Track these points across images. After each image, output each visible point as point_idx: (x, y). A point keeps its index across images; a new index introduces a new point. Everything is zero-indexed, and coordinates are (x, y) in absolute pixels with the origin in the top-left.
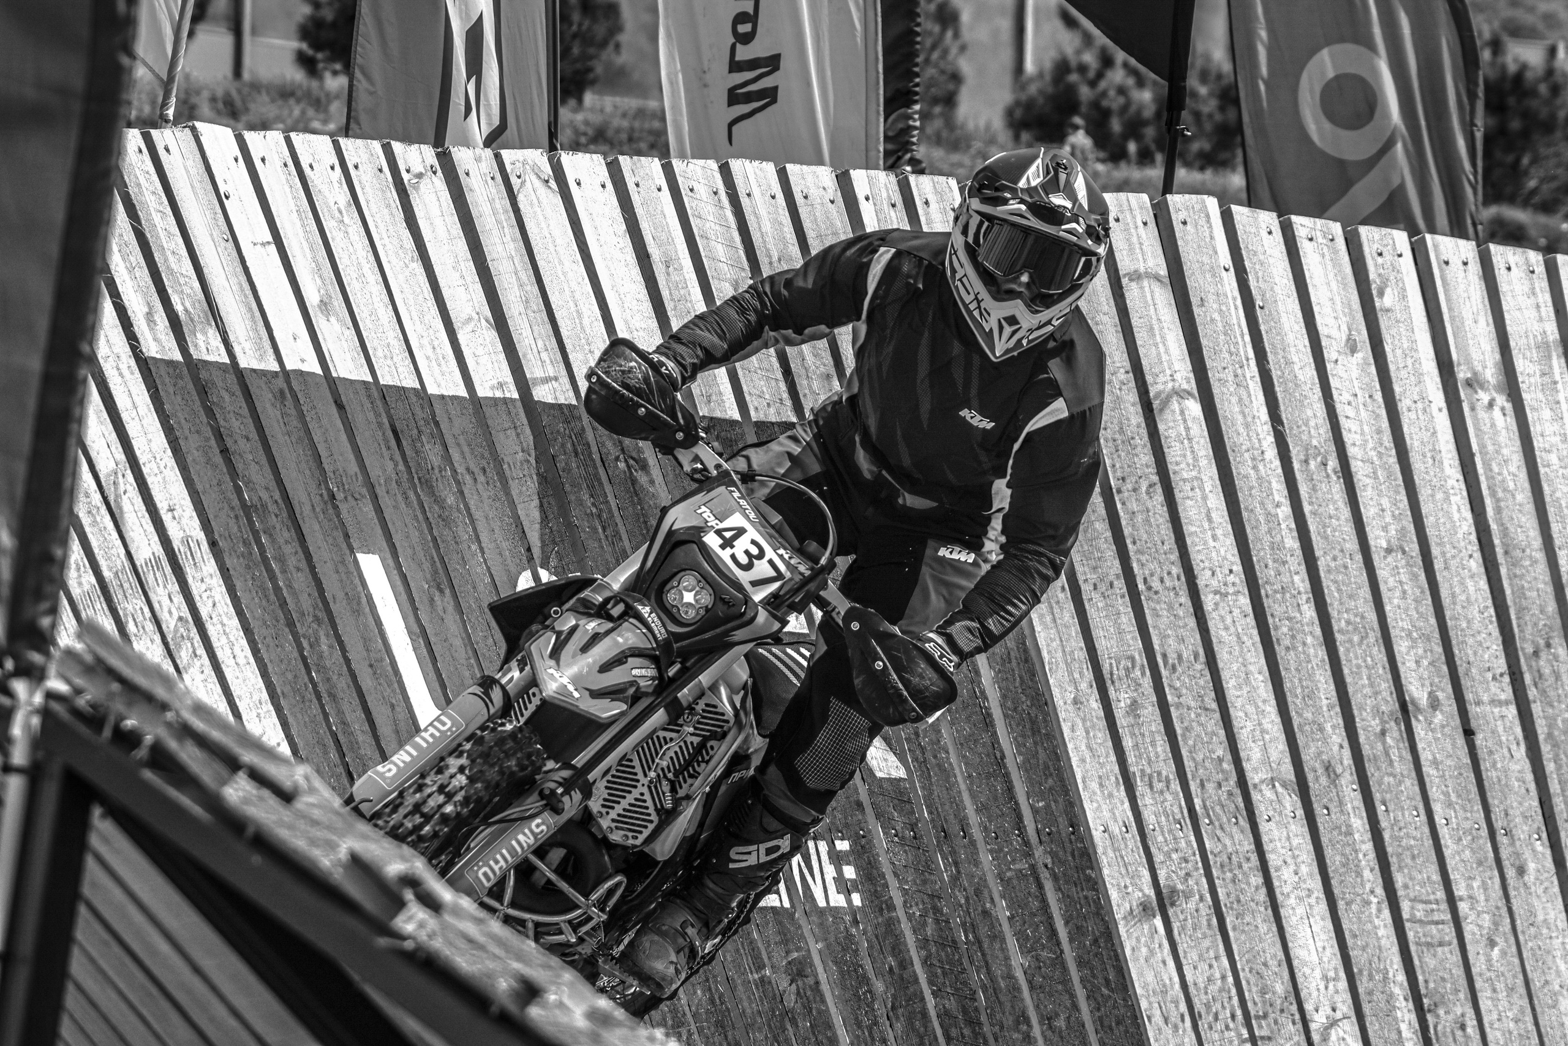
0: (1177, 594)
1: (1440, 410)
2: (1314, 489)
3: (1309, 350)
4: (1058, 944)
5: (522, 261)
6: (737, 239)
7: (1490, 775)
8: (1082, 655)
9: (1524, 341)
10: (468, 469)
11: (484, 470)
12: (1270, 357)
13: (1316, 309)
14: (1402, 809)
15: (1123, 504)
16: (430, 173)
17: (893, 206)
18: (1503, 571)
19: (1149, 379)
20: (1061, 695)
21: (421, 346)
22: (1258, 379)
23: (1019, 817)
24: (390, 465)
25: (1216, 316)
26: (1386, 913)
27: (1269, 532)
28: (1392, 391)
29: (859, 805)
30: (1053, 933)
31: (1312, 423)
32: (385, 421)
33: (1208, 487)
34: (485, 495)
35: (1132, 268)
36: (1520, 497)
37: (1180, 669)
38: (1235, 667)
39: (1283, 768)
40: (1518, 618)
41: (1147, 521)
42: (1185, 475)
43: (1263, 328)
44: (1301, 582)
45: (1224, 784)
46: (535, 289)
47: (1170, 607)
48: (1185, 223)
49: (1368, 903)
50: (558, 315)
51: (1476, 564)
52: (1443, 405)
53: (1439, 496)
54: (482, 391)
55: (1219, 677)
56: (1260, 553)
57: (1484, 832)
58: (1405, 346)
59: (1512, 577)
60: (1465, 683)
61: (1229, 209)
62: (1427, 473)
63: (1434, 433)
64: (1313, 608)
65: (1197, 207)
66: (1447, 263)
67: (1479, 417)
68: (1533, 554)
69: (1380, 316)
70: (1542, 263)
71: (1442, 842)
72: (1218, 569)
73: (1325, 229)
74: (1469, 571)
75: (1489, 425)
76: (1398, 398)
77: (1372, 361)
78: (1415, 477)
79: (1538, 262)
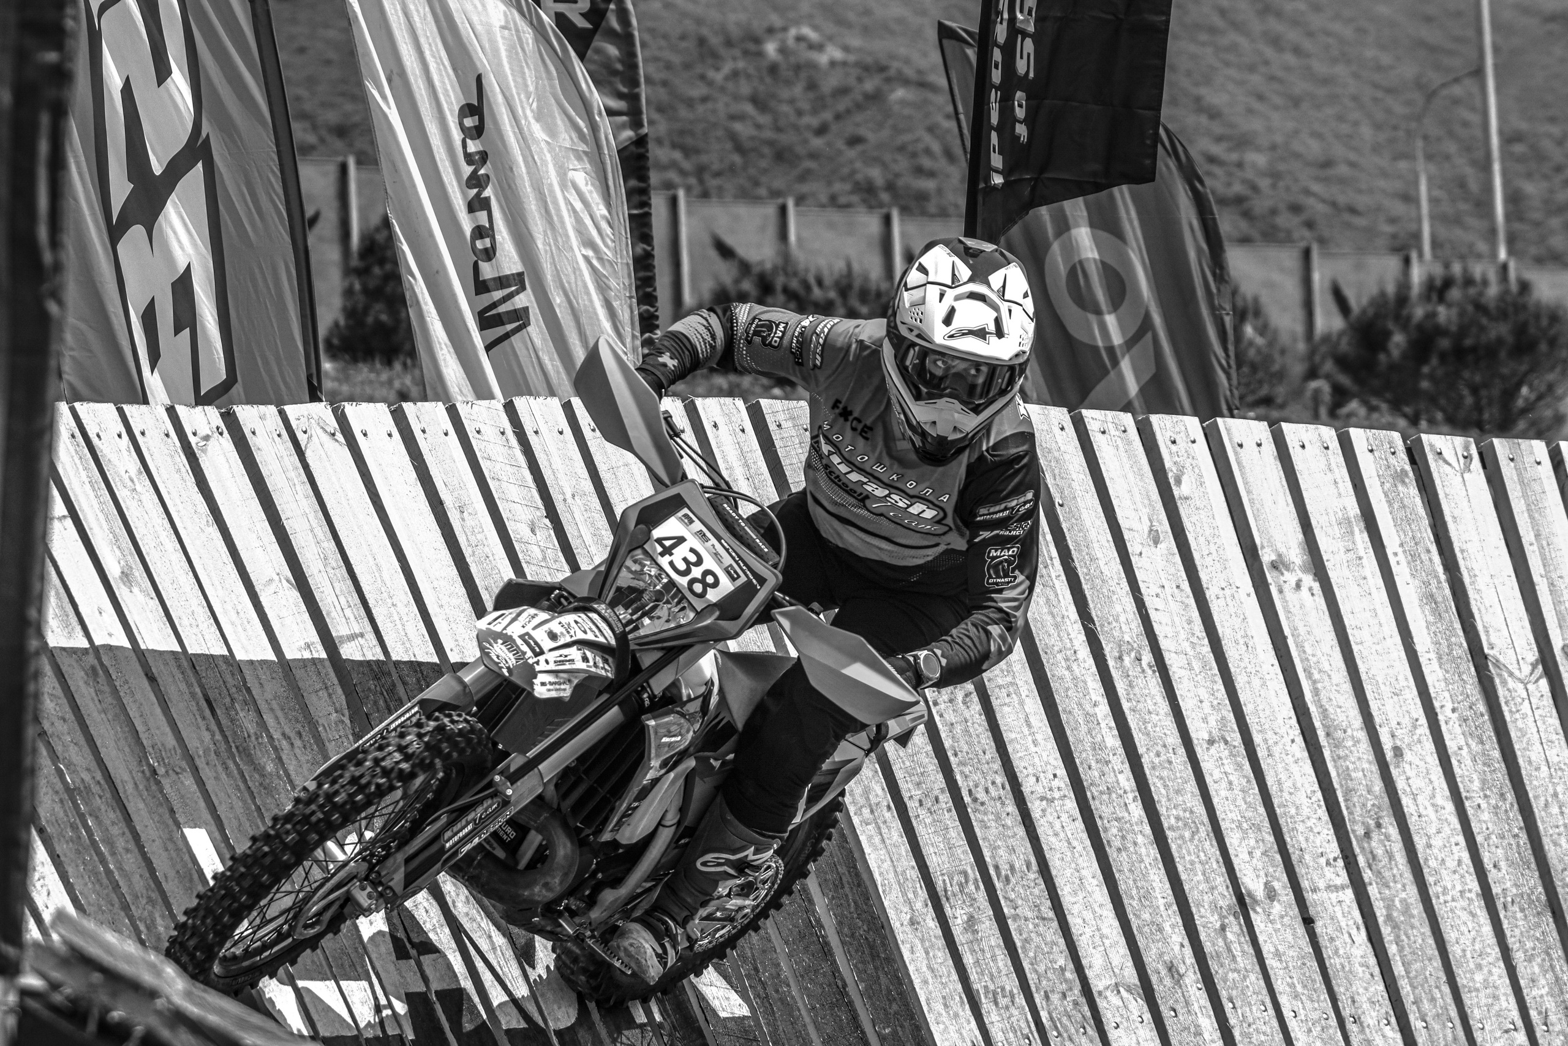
0: (1003, 804)
1: (1249, 595)
2: (1131, 685)
3: (1112, 544)
5: (316, 517)
6: (529, 478)
7: (1333, 962)
8: (914, 874)
9: (1325, 517)
10: (284, 734)
11: (300, 734)
12: (1075, 554)
13: (1115, 502)
14: (1250, 1004)
15: (941, 716)
16: (216, 435)
18: (1327, 753)
20: (898, 917)
21: (225, 612)
22: (1063, 578)
24: (207, 736)
27: (1090, 732)
28: (1199, 581)
31: (1122, 619)
32: (198, 690)
33: (1024, 693)
34: (303, 759)
36: (1336, 677)
37: (1013, 880)
38: (1068, 872)
39: (1126, 974)
40: (1346, 800)
41: (966, 731)
42: (1000, 681)
43: (1064, 526)
44: (1126, 781)
45: (1068, 993)
46: (333, 543)
47: (998, 818)
50: (357, 568)
51: (1299, 749)
52: (1252, 590)
53: (1256, 682)
54: (290, 654)
55: (1054, 885)
56: (1083, 755)
57: (1333, 1022)
58: (1208, 532)
59: (1337, 759)
60: (1300, 870)
62: (1241, 661)
63: (1244, 619)
64: (1141, 806)
66: (1241, 446)
67: (1288, 598)
68: (1355, 733)
69: (1179, 504)
70: (1335, 438)
71: (1292, 1035)
72: (1042, 775)
73: (1116, 421)
74: (1293, 756)
75: (1298, 606)
76: (1205, 586)
77: (1176, 551)
78: (1230, 665)
79: (1331, 438)
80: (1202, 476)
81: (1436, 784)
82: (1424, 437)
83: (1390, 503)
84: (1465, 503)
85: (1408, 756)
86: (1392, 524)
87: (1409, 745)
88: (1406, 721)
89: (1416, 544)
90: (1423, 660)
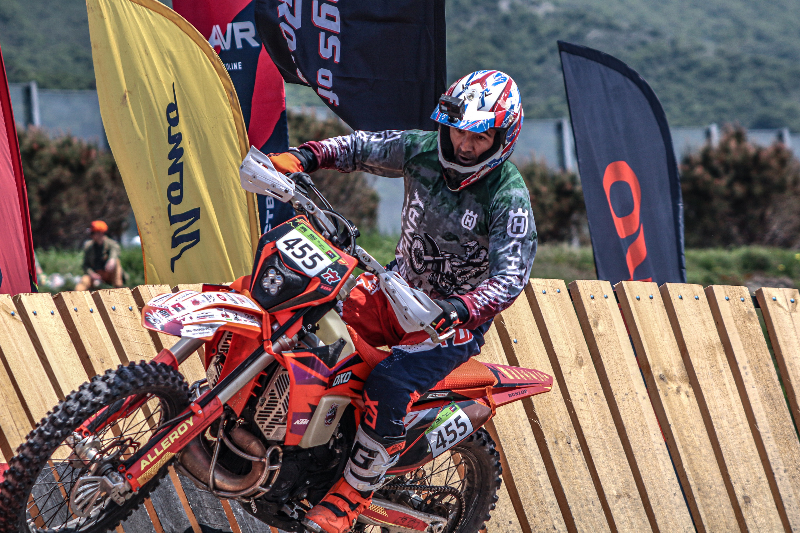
1: (644, 398)
2: (563, 460)
3: (551, 367)
9: (696, 344)
13: (552, 338)
18: (698, 502)
27: (534, 492)
28: (610, 389)
31: (558, 416)
36: (704, 451)
46: (12, 387)
50: (29, 403)
51: (679, 499)
52: (647, 395)
53: (649, 456)
56: (529, 507)
58: (616, 358)
59: (705, 505)
62: (639, 441)
63: (642, 414)
66: (639, 299)
67: (671, 400)
68: (718, 488)
69: (596, 339)
70: (703, 292)
72: (502, 522)
73: (554, 285)
74: (675, 504)
75: (678, 405)
76: (614, 393)
77: (594, 370)
78: (632, 445)
79: (700, 292)
80: (612, 320)
81: (774, 520)
82: (764, 289)
83: (741, 334)
84: (793, 333)
85: (755, 503)
86: (742, 347)
87: (754, 495)
88: (753, 479)
89: (759, 361)
90: (763, 438)
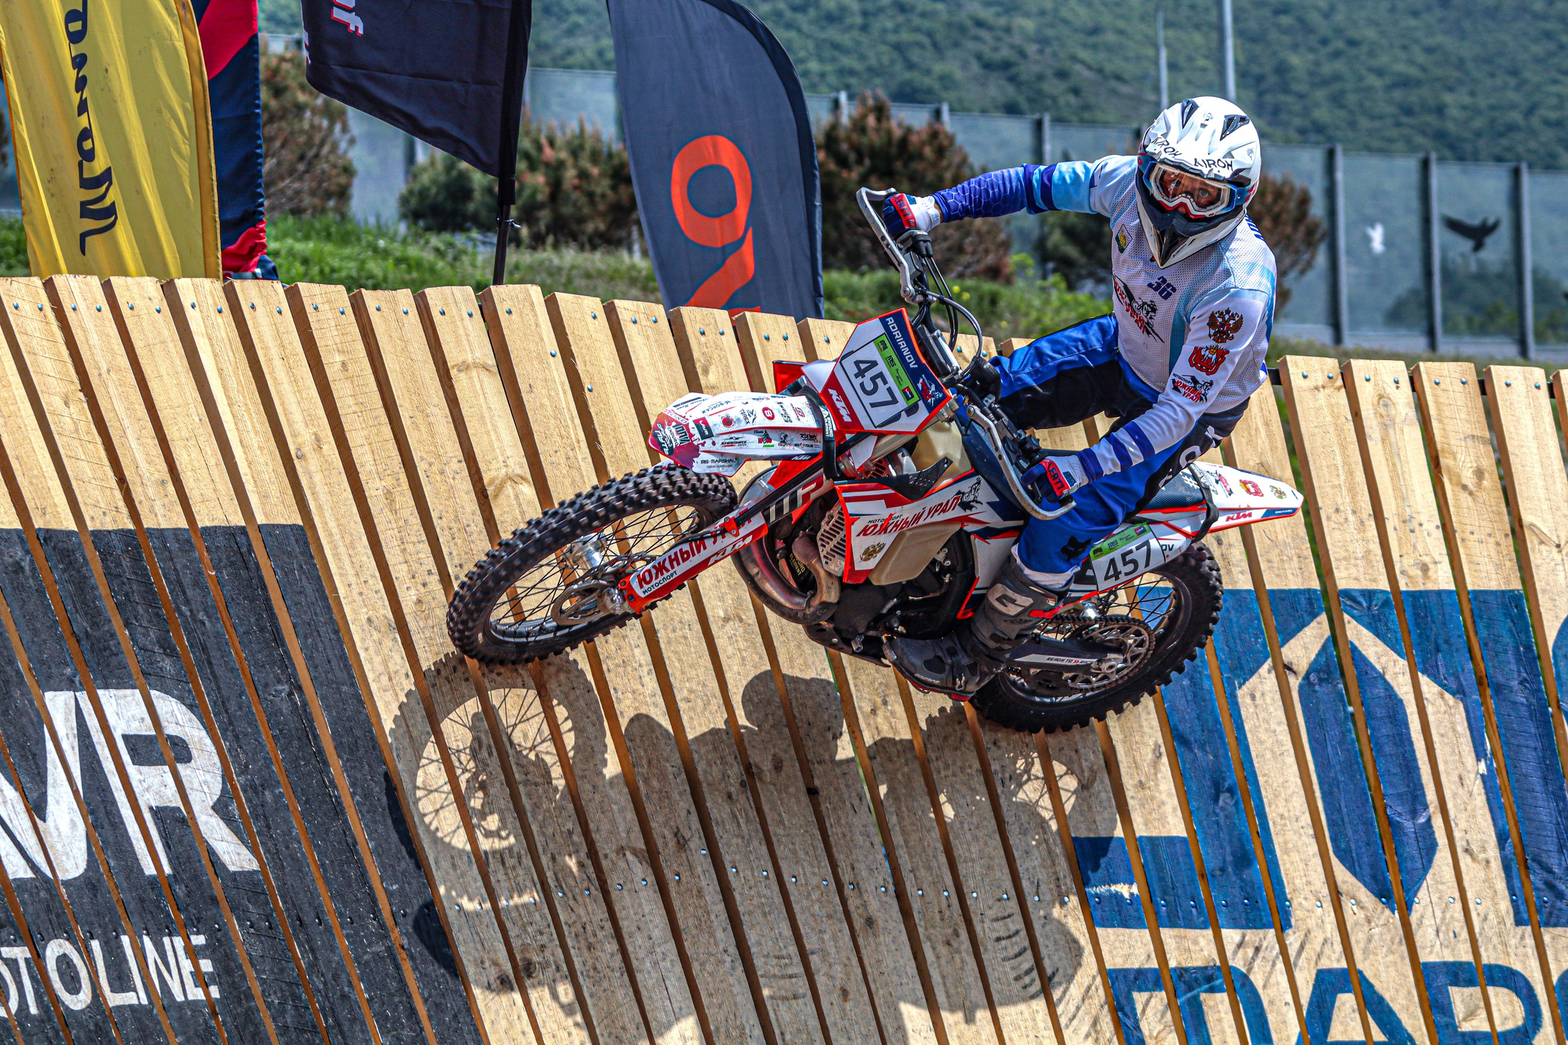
4: (418, 1022)
6: (65, 352)
7: (836, 832)
12: (601, 438)
14: (751, 869)
17: (220, 312)
19: (482, 466)
20: (410, 779)
22: (590, 460)
23: (374, 901)
25: (546, 401)
26: (740, 968)
29: (214, 900)
30: (412, 1012)
35: (460, 360)
39: (632, 836)
40: (855, 678)
43: (592, 410)
44: (641, 655)
45: (575, 856)
48: (510, 312)
49: (721, 962)
57: (832, 887)
60: (807, 743)
61: (554, 298)
64: (654, 678)
65: (521, 296)
66: (768, 339)
71: (792, 898)
73: (648, 312)
80: (729, 368)
